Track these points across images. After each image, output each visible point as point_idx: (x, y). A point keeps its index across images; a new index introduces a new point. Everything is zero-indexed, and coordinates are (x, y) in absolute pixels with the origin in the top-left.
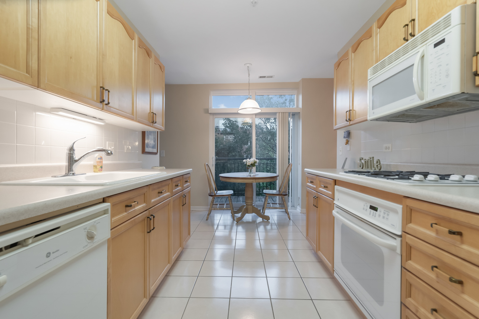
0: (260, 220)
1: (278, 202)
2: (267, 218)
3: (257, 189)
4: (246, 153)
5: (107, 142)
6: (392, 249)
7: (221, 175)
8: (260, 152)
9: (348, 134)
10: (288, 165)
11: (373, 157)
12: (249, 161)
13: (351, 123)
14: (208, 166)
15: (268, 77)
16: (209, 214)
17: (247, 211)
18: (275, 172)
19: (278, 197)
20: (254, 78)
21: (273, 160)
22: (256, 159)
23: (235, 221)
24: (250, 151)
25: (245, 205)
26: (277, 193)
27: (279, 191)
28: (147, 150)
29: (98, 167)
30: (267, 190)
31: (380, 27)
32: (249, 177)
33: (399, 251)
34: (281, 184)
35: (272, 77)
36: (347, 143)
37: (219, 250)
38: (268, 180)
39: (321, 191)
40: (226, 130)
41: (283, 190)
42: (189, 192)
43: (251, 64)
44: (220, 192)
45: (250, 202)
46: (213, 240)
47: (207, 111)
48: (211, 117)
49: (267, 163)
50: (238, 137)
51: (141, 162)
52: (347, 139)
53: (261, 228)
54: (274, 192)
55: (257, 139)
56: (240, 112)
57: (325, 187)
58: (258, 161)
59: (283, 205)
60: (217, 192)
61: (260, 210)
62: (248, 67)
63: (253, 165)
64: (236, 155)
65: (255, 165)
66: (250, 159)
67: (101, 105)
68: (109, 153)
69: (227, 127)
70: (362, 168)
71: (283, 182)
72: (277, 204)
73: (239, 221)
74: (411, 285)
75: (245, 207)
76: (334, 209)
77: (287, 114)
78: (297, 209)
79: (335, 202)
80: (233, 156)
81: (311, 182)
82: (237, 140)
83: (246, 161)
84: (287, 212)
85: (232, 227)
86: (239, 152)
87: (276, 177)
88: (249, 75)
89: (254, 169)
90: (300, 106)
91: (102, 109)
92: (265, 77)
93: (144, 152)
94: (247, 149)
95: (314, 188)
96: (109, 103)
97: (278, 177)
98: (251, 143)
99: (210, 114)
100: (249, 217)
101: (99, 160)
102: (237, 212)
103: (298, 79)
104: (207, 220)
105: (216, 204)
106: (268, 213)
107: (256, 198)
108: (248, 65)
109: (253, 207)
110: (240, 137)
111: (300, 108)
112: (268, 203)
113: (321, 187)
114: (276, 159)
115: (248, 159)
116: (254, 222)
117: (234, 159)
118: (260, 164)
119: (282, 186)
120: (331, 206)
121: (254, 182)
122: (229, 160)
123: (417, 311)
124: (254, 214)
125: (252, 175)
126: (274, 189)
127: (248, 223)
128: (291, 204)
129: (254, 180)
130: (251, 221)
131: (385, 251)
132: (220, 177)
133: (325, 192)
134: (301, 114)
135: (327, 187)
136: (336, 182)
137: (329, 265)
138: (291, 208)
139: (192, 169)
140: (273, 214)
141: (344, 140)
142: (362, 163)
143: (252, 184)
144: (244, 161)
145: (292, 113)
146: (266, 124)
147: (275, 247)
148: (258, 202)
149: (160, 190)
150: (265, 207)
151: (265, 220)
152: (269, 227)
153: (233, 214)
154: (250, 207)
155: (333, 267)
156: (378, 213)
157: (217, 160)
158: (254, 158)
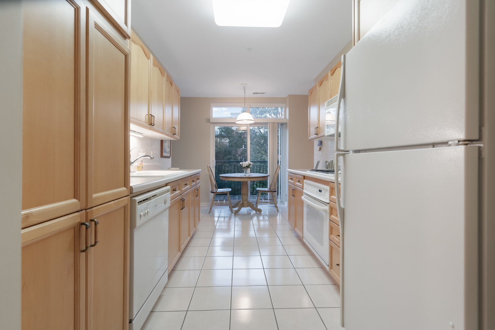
0: (254, 212)
1: (269, 198)
2: (260, 211)
3: (252, 189)
4: (240, 156)
5: (142, 149)
6: (326, 211)
7: (220, 175)
8: (254, 155)
9: (321, 143)
10: (277, 167)
11: (333, 161)
12: (245, 164)
13: (318, 136)
14: (210, 168)
15: (260, 93)
16: (211, 208)
17: (243, 205)
18: (266, 173)
19: (269, 193)
20: (249, 94)
21: (265, 162)
22: (251, 162)
23: (233, 214)
24: (244, 154)
25: (241, 200)
26: (268, 190)
27: (270, 188)
28: (164, 154)
29: (141, 167)
30: (260, 188)
31: (332, 75)
32: (245, 176)
33: (328, 212)
34: (272, 183)
35: (264, 93)
36: (320, 149)
37: (219, 239)
38: (260, 179)
39: (297, 184)
40: (222, 134)
41: (272, 188)
42: (199, 187)
43: (247, 84)
44: (220, 190)
45: (246, 197)
46: (214, 231)
47: (208, 120)
48: (212, 125)
49: (260, 166)
50: (233, 141)
51: (161, 164)
52: (320, 146)
53: (255, 218)
54: (266, 189)
55: (251, 144)
56: (237, 122)
57: (299, 181)
58: (252, 163)
59: (273, 201)
60: (217, 190)
61: (254, 205)
62: (244, 86)
63: (248, 167)
64: (231, 158)
65: (250, 167)
66: (245, 162)
67: (149, 126)
68: (152, 158)
69: (223, 131)
70: (327, 169)
71: (273, 181)
72: (268, 199)
73: (236, 213)
74: (332, 228)
75: (241, 202)
76: (303, 195)
77: (277, 124)
78: (285, 204)
79: (304, 191)
80: (229, 159)
81: (291, 179)
82: (232, 144)
83: (242, 164)
84: (276, 207)
85: (230, 218)
86: (234, 155)
87: (268, 176)
88: (245, 92)
89: (249, 170)
90: (288, 117)
91: (150, 129)
92: (258, 93)
93: (162, 156)
94: (242, 152)
95: (292, 183)
96: (154, 125)
97: (269, 177)
98: (246, 146)
99: (211, 123)
100: (244, 210)
101: (141, 162)
102: (235, 207)
103: (285, 96)
104: (209, 213)
105: (217, 201)
106: (259, 207)
107: (251, 196)
108: (244, 85)
109: (248, 202)
110: (235, 141)
111: (287, 119)
112: (261, 199)
113: (296, 182)
114: (267, 162)
115: (244, 162)
116: (249, 214)
117: (229, 162)
118: (253, 166)
119: (272, 184)
120: (302, 193)
121: (249, 180)
122: (225, 162)
123: (333, 239)
124: (249, 208)
125: (247, 175)
126: (266, 187)
127: (244, 215)
128: (280, 200)
129: (249, 179)
130: (246, 213)
131: (324, 213)
132: (221, 177)
133: (298, 185)
134: (288, 124)
135: (300, 181)
136: (305, 177)
137: (300, 234)
138: (280, 203)
139: (201, 170)
140: (265, 208)
141: (318, 147)
142: (327, 165)
143: (247, 182)
144: (241, 163)
145: (281, 123)
146: (260, 129)
147: (266, 235)
148: (252, 199)
149: (186, 183)
150: (258, 202)
151: (258, 213)
152: (261, 218)
153: (231, 208)
154: (245, 202)
155: (303, 235)
156: (322, 193)
157: (216, 162)
158: (248, 161)
